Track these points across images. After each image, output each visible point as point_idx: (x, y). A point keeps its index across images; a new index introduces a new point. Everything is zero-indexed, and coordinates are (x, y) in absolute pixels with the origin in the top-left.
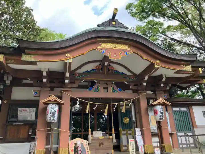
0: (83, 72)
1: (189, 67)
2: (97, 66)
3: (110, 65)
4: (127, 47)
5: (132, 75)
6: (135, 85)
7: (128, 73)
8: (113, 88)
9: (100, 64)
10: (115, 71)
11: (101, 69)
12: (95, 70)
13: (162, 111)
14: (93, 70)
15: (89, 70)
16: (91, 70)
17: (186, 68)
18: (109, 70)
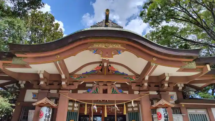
0: (83, 74)
1: (192, 63)
2: (98, 67)
3: (110, 65)
4: (120, 46)
5: (134, 75)
6: (136, 86)
7: (130, 74)
8: (113, 89)
9: (100, 65)
10: (115, 71)
11: (101, 70)
12: (95, 71)
13: (166, 115)
14: (93, 71)
15: (88, 71)
16: (91, 72)
17: (190, 65)
18: (109, 70)
